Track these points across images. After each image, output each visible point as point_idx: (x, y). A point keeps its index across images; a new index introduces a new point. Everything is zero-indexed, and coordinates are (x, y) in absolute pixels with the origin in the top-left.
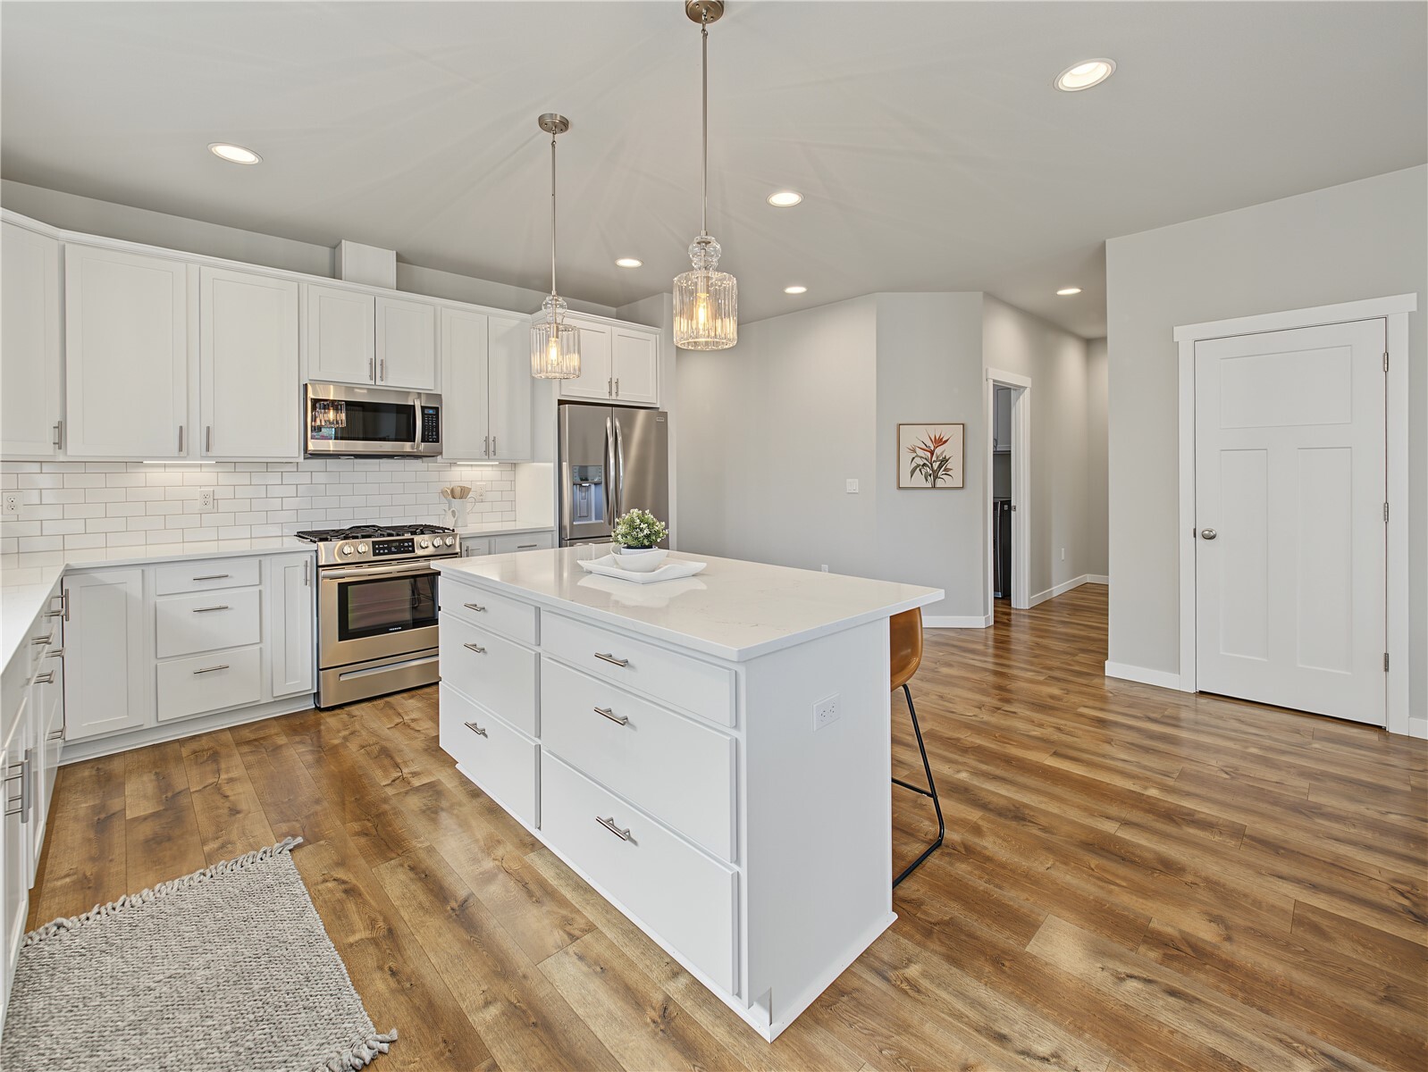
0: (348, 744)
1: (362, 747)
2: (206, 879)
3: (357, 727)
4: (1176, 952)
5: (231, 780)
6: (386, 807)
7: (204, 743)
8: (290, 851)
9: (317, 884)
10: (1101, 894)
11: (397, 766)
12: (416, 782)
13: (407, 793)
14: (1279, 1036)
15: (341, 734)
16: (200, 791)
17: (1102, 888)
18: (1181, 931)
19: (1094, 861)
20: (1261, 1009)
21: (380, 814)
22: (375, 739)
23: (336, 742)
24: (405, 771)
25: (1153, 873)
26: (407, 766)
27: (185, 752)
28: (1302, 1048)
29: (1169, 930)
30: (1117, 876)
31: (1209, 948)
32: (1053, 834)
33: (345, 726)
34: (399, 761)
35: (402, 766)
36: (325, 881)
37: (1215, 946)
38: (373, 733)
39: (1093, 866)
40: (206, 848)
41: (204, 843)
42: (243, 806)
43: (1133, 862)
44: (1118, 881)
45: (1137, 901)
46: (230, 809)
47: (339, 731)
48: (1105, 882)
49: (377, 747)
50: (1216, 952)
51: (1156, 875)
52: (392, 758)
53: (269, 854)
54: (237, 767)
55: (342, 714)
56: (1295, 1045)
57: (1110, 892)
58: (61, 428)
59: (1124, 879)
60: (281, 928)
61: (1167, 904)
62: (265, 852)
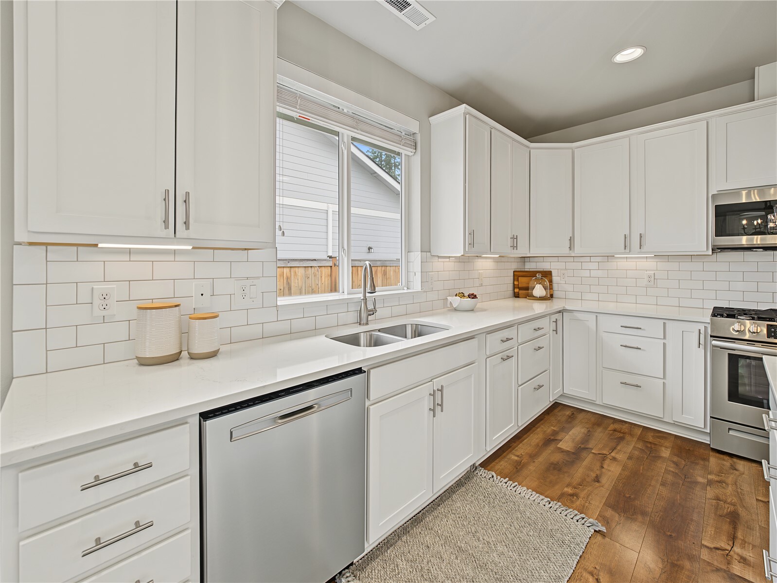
0: (708, 488)
1: (718, 499)
2: (548, 506)
3: (730, 480)
5: (614, 459)
6: (687, 564)
7: (625, 428)
8: (595, 531)
9: (585, 570)
11: (733, 538)
12: (737, 569)
13: (718, 570)
15: (710, 477)
16: (595, 454)
21: (676, 565)
22: (735, 500)
23: (700, 480)
24: (737, 549)
26: (743, 548)
27: (612, 427)
33: (720, 472)
34: (739, 535)
35: (738, 542)
36: (592, 574)
38: (739, 495)
40: (566, 489)
41: (568, 486)
42: (604, 480)
46: (597, 477)
47: (710, 473)
49: (732, 508)
52: (735, 528)
53: (583, 521)
54: (625, 453)
55: (727, 462)
58: (572, 240)
60: (541, 574)
62: (583, 518)
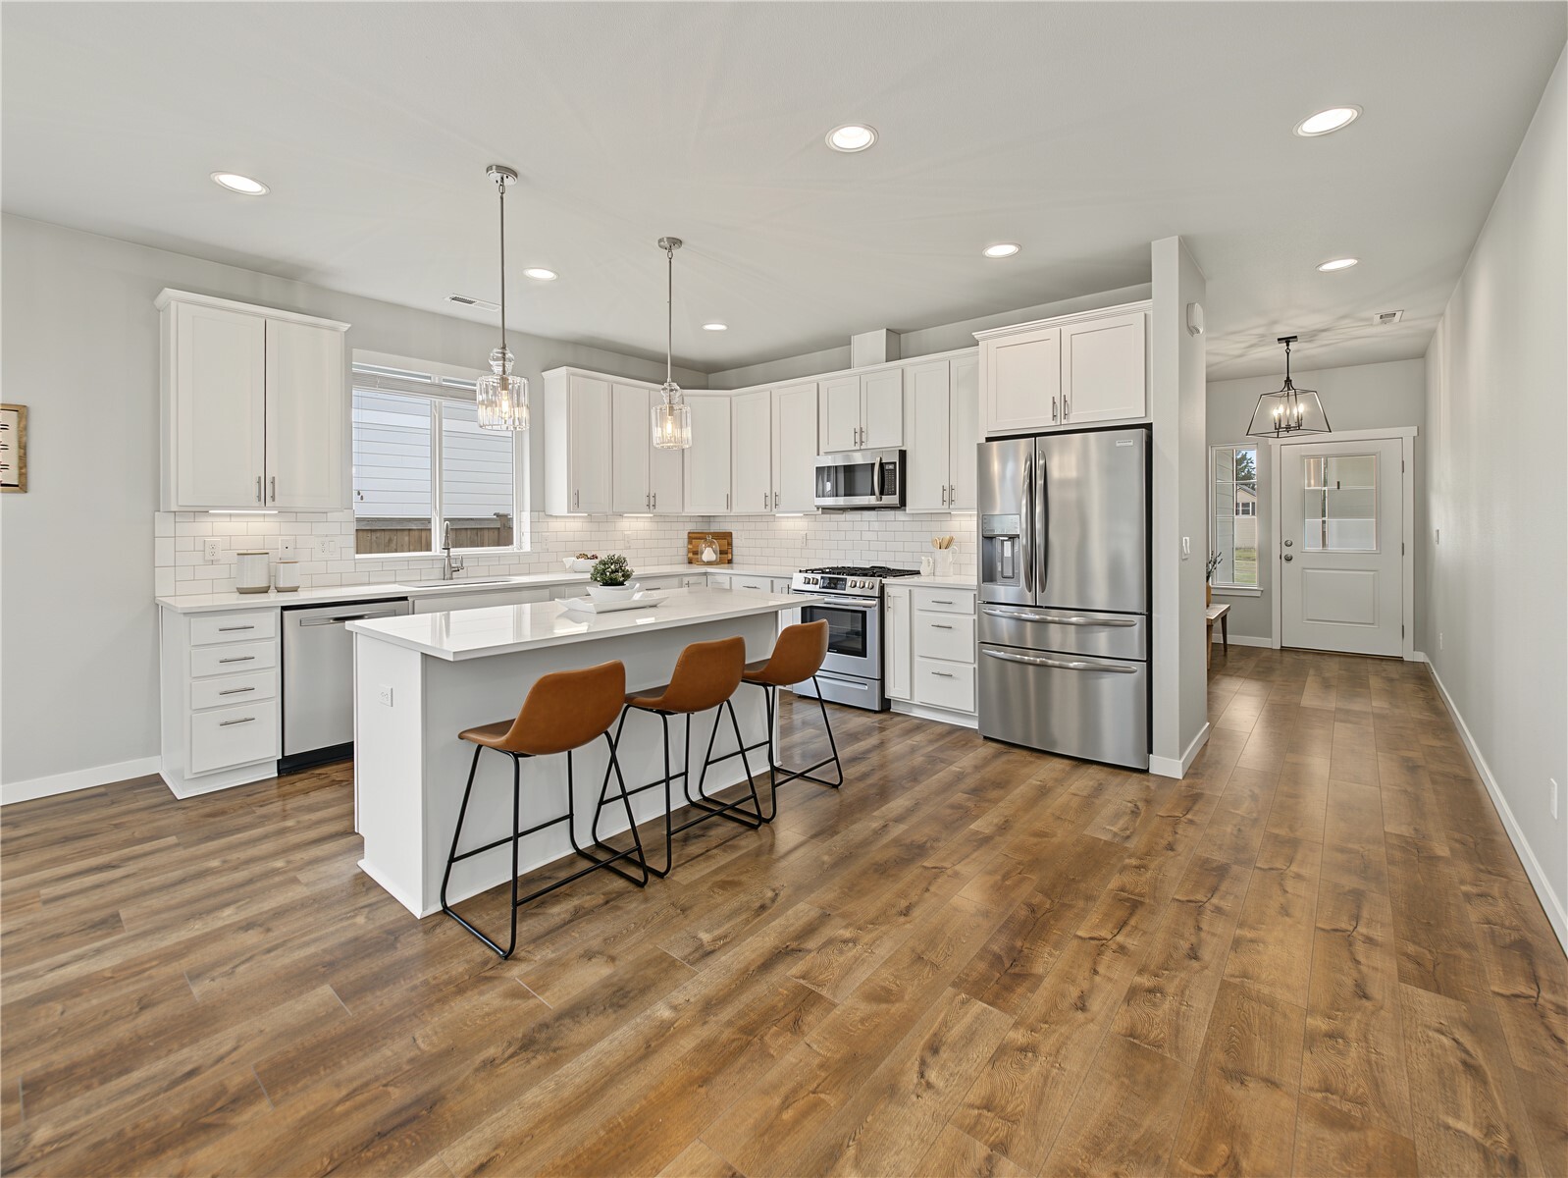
4: (219, 1105)
10: (340, 1075)
14: (75, 1138)
17: (351, 1080)
18: (233, 1128)
19: (398, 1096)
20: (101, 1143)
25: (332, 1160)
28: (48, 1149)
29: (246, 1116)
30: (357, 1108)
31: (192, 1144)
32: (477, 1070)
37: (187, 1152)
39: (390, 1089)
43: (367, 1145)
44: (348, 1104)
45: (305, 1107)
48: (355, 1090)
50: (180, 1149)
51: (326, 1161)
56: (55, 1146)
57: (338, 1085)
59: (347, 1114)
61: (276, 1140)
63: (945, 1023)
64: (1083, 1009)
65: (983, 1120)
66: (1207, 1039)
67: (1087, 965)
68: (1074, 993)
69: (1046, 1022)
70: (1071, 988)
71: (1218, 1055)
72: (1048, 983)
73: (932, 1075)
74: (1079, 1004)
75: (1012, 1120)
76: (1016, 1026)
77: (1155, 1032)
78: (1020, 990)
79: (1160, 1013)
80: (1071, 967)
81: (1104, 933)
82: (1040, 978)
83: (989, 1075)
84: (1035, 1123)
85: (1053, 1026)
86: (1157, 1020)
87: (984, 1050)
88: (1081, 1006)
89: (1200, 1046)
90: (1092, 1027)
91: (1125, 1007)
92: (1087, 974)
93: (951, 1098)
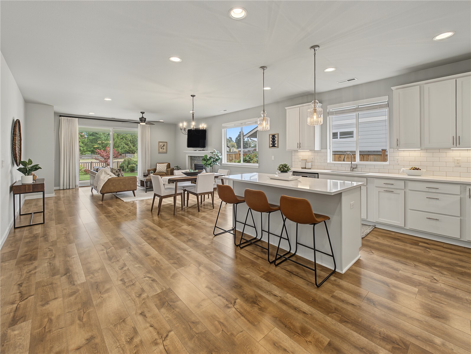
63: (158, 284)
64: (141, 314)
65: (131, 283)
66: (104, 342)
67: (156, 325)
68: (148, 315)
69: (144, 303)
70: (150, 315)
71: (97, 340)
72: (156, 310)
73: (147, 278)
74: (143, 314)
75: (127, 287)
76: (148, 296)
77: (119, 328)
78: (158, 302)
79: (123, 335)
80: (158, 320)
81: (167, 342)
82: (159, 309)
83: (140, 287)
84: (123, 290)
85: (141, 304)
86: (122, 332)
87: (146, 288)
88: (142, 314)
89: (105, 337)
90: (134, 312)
91: (133, 325)
92: (152, 323)
93: (140, 280)
